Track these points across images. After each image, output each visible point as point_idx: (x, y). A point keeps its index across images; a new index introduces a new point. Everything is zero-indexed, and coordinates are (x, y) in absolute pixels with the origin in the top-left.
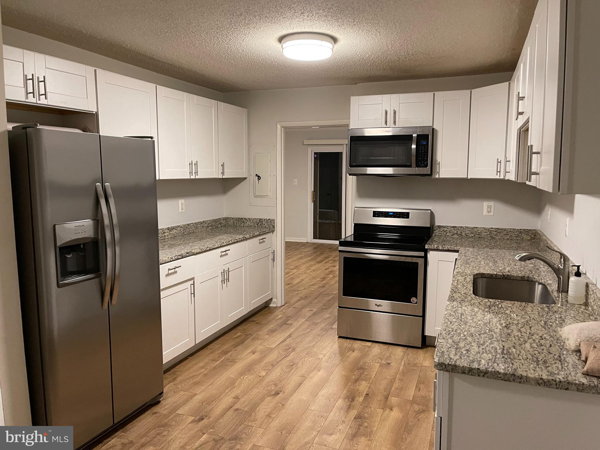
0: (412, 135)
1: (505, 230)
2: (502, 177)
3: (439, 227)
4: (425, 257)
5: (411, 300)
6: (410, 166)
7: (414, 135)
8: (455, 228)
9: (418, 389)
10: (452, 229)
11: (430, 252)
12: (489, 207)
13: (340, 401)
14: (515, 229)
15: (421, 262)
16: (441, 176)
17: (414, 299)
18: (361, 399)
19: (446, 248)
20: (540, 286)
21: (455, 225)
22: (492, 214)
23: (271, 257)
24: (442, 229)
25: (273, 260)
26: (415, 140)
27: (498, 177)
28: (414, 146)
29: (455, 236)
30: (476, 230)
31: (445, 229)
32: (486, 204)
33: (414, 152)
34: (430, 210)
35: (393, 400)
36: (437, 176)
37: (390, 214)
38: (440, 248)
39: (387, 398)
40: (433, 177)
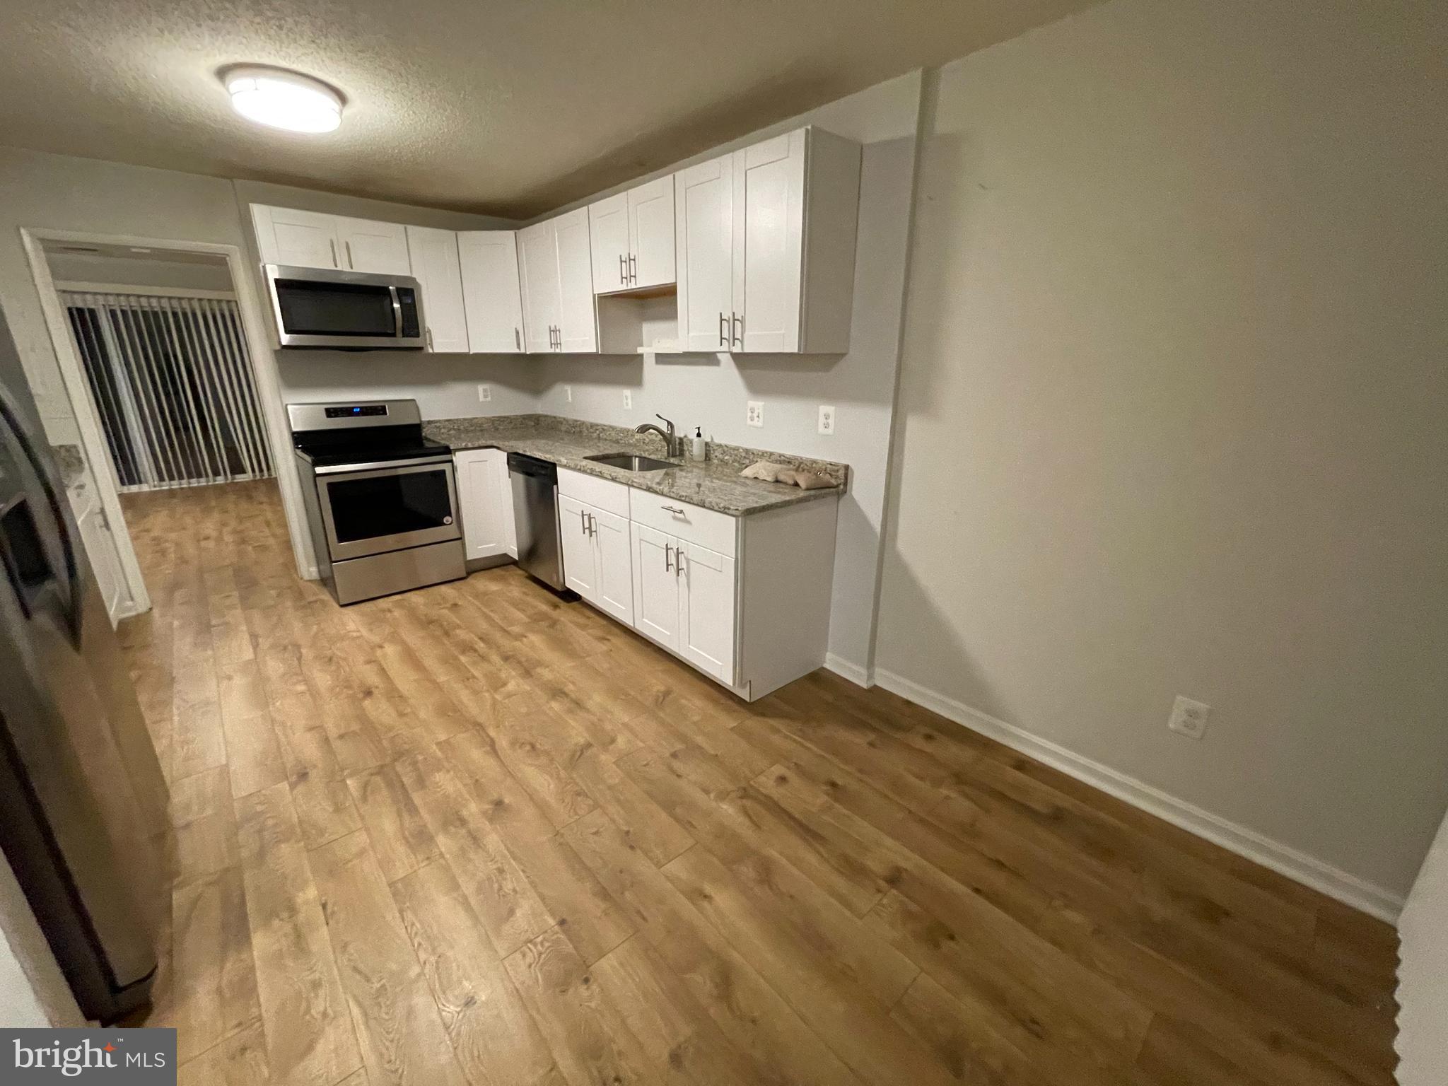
0: (388, 287)
1: (507, 418)
2: (523, 351)
3: (429, 422)
4: (451, 461)
5: (445, 521)
6: (394, 335)
7: (391, 288)
8: (450, 422)
9: (523, 611)
10: (447, 423)
11: (457, 453)
12: (485, 390)
13: (463, 659)
14: (517, 416)
15: (447, 467)
16: (437, 350)
17: (447, 519)
18: (482, 645)
19: (476, 445)
20: (637, 459)
21: (449, 418)
22: (489, 399)
23: (99, 520)
24: (433, 425)
25: (107, 525)
26: (394, 294)
27: (517, 351)
28: (396, 306)
29: (452, 432)
30: (476, 420)
31: (438, 424)
32: (481, 388)
33: (399, 314)
34: (414, 400)
35: (516, 629)
36: (431, 351)
37: (355, 410)
38: (470, 445)
39: (505, 631)
40: (425, 351)
